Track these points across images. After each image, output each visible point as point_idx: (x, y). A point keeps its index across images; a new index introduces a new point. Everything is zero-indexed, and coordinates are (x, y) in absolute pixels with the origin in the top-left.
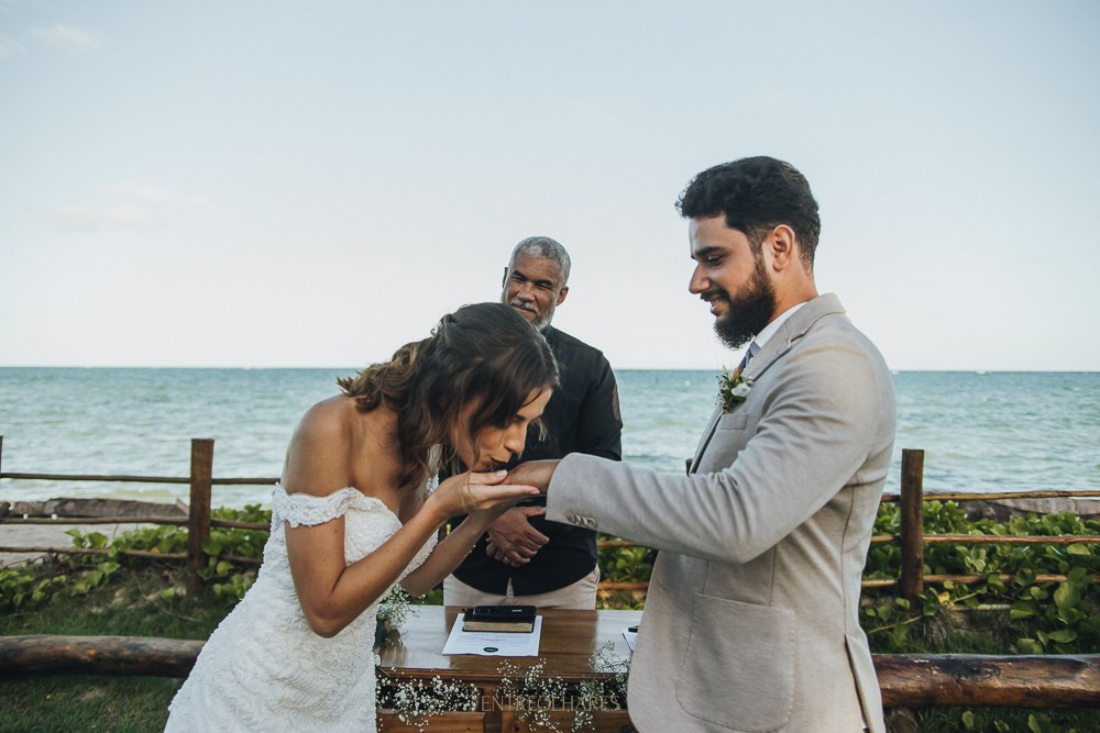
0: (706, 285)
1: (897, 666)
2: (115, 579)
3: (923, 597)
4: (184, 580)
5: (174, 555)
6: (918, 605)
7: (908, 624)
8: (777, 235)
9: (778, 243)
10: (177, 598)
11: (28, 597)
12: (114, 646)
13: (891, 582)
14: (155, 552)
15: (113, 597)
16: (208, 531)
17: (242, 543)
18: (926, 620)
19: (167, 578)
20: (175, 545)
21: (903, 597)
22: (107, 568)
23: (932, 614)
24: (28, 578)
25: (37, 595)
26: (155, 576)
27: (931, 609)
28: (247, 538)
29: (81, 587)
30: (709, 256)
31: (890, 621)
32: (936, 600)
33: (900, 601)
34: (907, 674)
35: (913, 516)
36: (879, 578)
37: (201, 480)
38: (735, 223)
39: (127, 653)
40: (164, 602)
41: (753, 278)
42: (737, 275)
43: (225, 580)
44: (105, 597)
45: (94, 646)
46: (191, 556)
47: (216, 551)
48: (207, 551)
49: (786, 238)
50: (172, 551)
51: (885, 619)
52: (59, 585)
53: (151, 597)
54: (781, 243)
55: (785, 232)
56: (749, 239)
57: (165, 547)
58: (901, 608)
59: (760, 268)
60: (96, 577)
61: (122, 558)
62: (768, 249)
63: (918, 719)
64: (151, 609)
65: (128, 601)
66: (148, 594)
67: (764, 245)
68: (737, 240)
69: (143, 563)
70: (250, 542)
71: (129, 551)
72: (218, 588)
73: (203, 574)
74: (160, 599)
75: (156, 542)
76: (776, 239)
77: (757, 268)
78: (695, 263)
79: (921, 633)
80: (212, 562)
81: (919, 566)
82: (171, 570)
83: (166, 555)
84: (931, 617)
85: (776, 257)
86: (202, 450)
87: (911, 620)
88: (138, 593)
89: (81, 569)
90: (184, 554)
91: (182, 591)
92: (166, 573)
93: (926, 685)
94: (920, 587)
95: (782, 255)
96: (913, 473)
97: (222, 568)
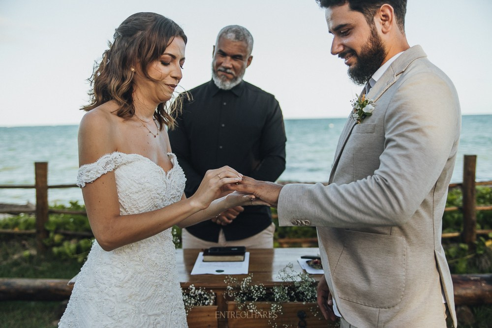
0: (341, 48)
1: (461, 282)
3: (476, 242)
4: (35, 246)
5: (28, 232)
6: (473, 248)
7: (468, 259)
8: (382, 11)
9: (383, 16)
13: (456, 234)
14: (16, 230)
16: (47, 217)
17: (68, 223)
18: (478, 256)
19: (24, 245)
20: (28, 225)
21: (464, 242)
23: (481, 252)
26: (17, 244)
27: (481, 250)
28: (72, 220)
30: (341, 31)
31: (456, 257)
32: (484, 244)
33: (463, 246)
34: (467, 286)
35: (470, 194)
36: (450, 232)
37: (42, 187)
38: (355, 7)
40: (24, 259)
41: (371, 40)
42: (360, 39)
43: (59, 245)
46: (38, 232)
47: (53, 228)
48: (48, 228)
49: (388, 12)
50: (27, 228)
51: (453, 256)
53: (16, 257)
54: (385, 16)
55: (387, 9)
56: (365, 16)
57: (22, 227)
58: (462, 249)
59: (374, 33)
62: (377, 20)
63: (473, 311)
64: (16, 264)
66: (13, 254)
67: (375, 18)
68: (358, 18)
69: (9, 237)
70: (74, 222)
71: (2, 230)
72: (55, 250)
73: (46, 242)
74: (21, 257)
75: (17, 224)
76: (382, 13)
77: (372, 33)
78: (332, 36)
79: (475, 264)
80: (51, 235)
81: (473, 225)
82: (26, 240)
83: (23, 231)
84: (481, 255)
85: (383, 25)
86: (41, 168)
87: (469, 257)
88: (7, 254)
90: (33, 231)
91: (34, 252)
92: (24, 242)
93: (478, 292)
94: (474, 237)
95: (387, 23)
96: (470, 169)
97: (57, 238)
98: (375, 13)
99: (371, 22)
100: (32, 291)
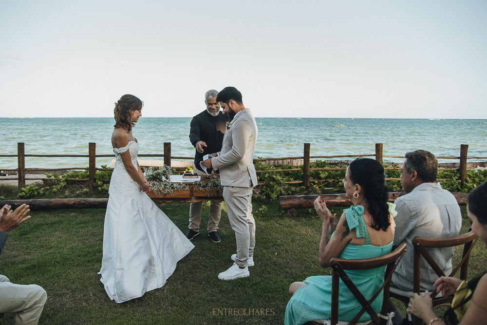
2: (65, 187)
3: (309, 185)
4: (88, 187)
5: (83, 179)
6: (307, 188)
10: (87, 192)
11: (39, 193)
12: (78, 200)
13: (301, 182)
14: (77, 178)
15: (65, 193)
16: (95, 172)
17: (105, 175)
19: (81, 187)
20: (84, 176)
21: (304, 186)
22: (63, 184)
24: (37, 187)
25: (41, 192)
26: (77, 186)
29: (55, 190)
32: (313, 186)
33: (303, 187)
35: (307, 162)
36: (298, 181)
37: (92, 156)
39: (83, 202)
40: (83, 193)
43: (101, 186)
44: (63, 193)
45: (72, 201)
46: (90, 179)
47: (98, 178)
48: (95, 177)
50: (83, 178)
51: (298, 191)
52: (47, 190)
56: (226, 104)
57: (80, 177)
59: (229, 107)
60: (59, 187)
61: (66, 181)
65: (71, 193)
66: (76, 191)
69: (73, 182)
71: (69, 179)
72: (100, 188)
73: (94, 184)
74: (81, 193)
75: (78, 175)
80: (97, 181)
81: (309, 177)
82: (82, 184)
83: (81, 180)
84: (311, 191)
85: (232, 105)
86: (92, 146)
87: (305, 192)
88: (73, 191)
89: (53, 185)
90: (87, 179)
91: (87, 190)
94: (309, 183)
96: (307, 150)
97: (99, 183)
98: (229, 102)
99: (228, 105)
100: (97, 203)
